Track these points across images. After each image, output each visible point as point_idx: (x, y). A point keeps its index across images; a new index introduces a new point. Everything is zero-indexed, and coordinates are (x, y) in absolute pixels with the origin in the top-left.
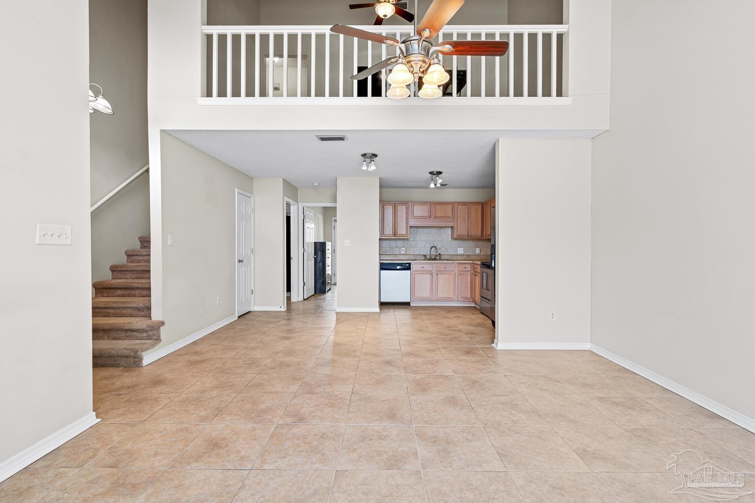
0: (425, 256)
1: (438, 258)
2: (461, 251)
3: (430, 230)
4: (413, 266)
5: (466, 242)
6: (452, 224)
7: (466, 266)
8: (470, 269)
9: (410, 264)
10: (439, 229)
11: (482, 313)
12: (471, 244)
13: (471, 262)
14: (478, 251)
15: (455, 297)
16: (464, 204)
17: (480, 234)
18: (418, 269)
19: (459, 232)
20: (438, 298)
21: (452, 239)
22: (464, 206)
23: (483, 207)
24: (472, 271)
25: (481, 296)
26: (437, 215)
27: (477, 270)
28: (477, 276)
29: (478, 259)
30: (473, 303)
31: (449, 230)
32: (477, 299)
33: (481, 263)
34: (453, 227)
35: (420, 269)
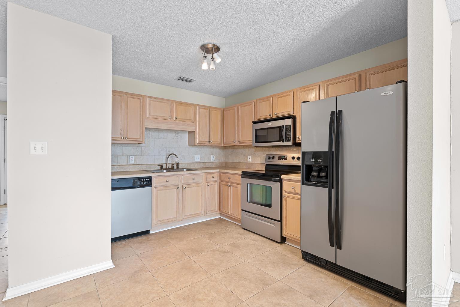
0: (161, 166)
1: (175, 167)
2: (197, 159)
3: (166, 134)
4: (155, 181)
5: (202, 149)
6: (193, 129)
7: (214, 175)
8: (216, 179)
9: (150, 178)
10: (174, 134)
11: (244, 229)
12: (207, 150)
13: (218, 170)
14: (213, 159)
15: (203, 212)
16: (206, 108)
17: (219, 141)
18: (161, 184)
19: (200, 138)
20: (186, 217)
21: (188, 145)
22: (206, 110)
23: (225, 112)
24: (219, 181)
25: (243, 210)
26: (179, 117)
27: (231, 180)
28: (231, 187)
29: (213, 166)
30: (219, 215)
31: (186, 135)
32: (232, 212)
33: (242, 172)
34: (195, 132)
35: (164, 184)
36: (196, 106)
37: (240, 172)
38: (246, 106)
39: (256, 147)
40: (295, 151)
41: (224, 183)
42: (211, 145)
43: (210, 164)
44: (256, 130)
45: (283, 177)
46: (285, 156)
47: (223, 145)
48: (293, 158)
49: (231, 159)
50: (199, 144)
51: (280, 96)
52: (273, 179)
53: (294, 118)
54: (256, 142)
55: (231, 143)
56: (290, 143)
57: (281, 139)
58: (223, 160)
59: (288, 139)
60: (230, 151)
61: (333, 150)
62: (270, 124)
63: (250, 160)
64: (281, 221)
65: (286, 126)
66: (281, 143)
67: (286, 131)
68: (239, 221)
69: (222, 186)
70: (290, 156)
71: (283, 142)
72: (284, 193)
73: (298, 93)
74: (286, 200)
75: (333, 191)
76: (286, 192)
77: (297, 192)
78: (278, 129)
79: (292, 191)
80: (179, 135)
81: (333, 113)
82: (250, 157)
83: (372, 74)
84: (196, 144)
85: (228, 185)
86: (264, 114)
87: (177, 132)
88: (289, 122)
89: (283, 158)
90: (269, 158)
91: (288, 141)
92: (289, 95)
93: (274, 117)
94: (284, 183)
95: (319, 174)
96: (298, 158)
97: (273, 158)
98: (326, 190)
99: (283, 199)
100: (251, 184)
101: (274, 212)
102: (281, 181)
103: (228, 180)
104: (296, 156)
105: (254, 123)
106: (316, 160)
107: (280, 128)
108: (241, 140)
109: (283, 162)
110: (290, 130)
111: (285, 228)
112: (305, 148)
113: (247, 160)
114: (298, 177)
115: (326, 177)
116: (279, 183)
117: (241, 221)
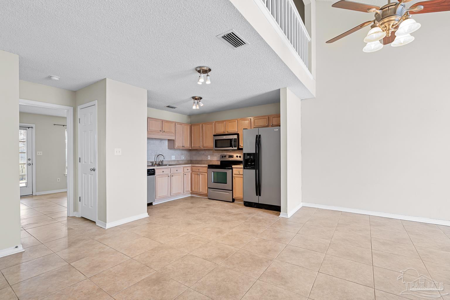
1: (161, 163)
2: (173, 158)
4: (156, 171)
5: (176, 151)
6: (173, 138)
7: (188, 168)
8: (189, 171)
9: (154, 169)
10: (159, 141)
11: (210, 199)
12: (179, 152)
13: (191, 165)
14: (183, 158)
15: (182, 192)
16: (181, 124)
17: (189, 146)
18: (160, 174)
19: (178, 144)
20: (173, 195)
21: (168, 148)
22: (181, 125)
23: (192, 127)
24: (191, 172)
25: (209, 188)
26: (165, 131)
27: (200, 171)
28: (201, 175)
29: (183, 163)
30: (190, 194)
31: (167, 142)
32: (201, 190)
33: (208, 165)
34: (174, 140)
35: (162, 173)
36: (175, 123)
37: (207, 166)
38: (209, 124)
39: (215, 150)
40: (238, 152)
41: (195, 173)
42: (184, 149)
43: (181, 161)
44: (216, 140)
45: (233, 166)
46: (232, 156)
47: (191, 149)
48: (237, 156)
49: (195, 158)
50: (177, 148)
51: (230, 121)
52: (227, 168)
53: (238, 134)
54: (216, 147)
55: (198, 147)
56: (236, 148)
57: (231, 146)
58: (189, 159)
59: (235, 145)
60: (194, 152)
61: (257, 152)
62: (225, 137)
63: (209, 158)
64: (232, 190)
65: (234, 139)
66: (231, 148)
67: (234, 141)
68: (206, 195)
69: (193, 175)
70: (235, 155)
71: (232, 147)
72: (234, 175)
73: (240, 121)
74: (235, 178)
75: (257, 171)
76: (235, 174)
77: (240, 174)
78: (229, 141)
79: (238, 173)
80: (162, 141)
81: (257, 135)
82: (209, 156)
83: (273, 118)
84: (175, 148)
85: (198, 174)
86: (221, 130)
87: (161, 140)
88: (235, 137)
89: (232, 157)
90: (223, 157)
91: (235, 147)
92: (235, 121)
93: (227, 133)
94: (234, 169)
95: (251, 164)
96: (240, 157)
97: (225, 157)
98: (254, 170)
99: (233, 178)
100: (214, 172)
101: (228, 186)
102: (232, 169)
103: (198, 171)
104: (239, 155)
105: (214, 135)
106: (250, 157)
107: (231, 140)
108: (205, 145)
109: (231, 159)
110: (236, 142)
111: (234, 193)
112: (245, 151)
113: (207, 158)
114: (242, 166)
115: (254, 165)
116: (231, 170)
117: (207, 195)
